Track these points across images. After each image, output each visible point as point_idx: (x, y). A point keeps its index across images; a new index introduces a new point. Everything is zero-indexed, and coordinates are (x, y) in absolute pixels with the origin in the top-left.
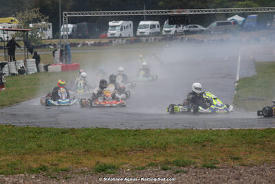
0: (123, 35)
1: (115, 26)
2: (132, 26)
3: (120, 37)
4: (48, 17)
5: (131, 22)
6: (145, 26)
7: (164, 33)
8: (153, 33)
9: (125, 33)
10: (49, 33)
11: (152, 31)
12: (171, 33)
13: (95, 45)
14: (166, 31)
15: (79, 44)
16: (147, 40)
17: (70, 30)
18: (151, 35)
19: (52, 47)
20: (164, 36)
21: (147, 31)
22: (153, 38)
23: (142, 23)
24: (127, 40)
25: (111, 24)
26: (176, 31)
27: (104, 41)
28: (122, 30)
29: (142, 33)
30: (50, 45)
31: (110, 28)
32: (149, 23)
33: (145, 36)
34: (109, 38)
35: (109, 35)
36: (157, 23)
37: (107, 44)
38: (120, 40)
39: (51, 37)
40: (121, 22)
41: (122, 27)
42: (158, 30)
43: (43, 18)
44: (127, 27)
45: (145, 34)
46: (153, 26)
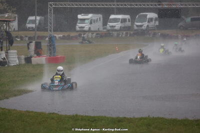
0: (92, 29)
1: (84, 20)
2: (101, 19)
3: (89, 31)
4: (15, 9)
5: (100, 16)
6: (116, 20)
7: (136, 28)
8: (124, 28)
9: (94, 27)
10: (15, 25)
11: (123, 25)
12: (143, 28)
13: (64, 38)
14: (137, 26)
15: (46, 37)
16: (118, 35)
17: (37, 22)
18: (122, 29)
19: (18, 40)
20: (136, 30)
21: (118, 25)
22: (124, 33)
23: (112, 17)
24: (97, 34)
25: (80, 17)
26: (148, 26)
27: (73, 34)
28: (91, 23)
29: (112, 26)
30: (17, 37)
31: (79, 21)
32: (120, 17)
33: (116, 30)
34: (78, 31)
35: (78, 29)
36: (127, 17)
37: (76, 38)
38: (90, 34)
39: (17, 29)
40: (90, 16)
41: (91, 20)
42: (128, 24)
43: (10, 9)
44: (97, 20)
45: (116, 28)
46: (124, 21)
